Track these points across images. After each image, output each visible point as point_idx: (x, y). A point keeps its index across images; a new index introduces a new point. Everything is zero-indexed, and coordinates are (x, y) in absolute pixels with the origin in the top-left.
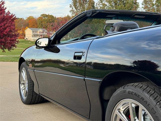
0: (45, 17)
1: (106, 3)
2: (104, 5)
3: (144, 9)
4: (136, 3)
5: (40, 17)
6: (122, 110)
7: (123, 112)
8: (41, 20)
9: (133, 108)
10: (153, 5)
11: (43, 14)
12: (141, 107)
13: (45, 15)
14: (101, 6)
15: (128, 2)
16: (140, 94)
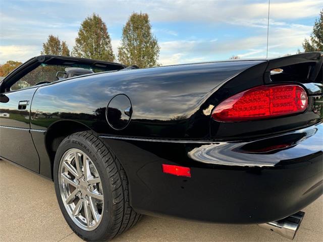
0: (12, 64)
1: (82, 53)
2: (79, 54)
3: (120, 61)
4: (112, 55)
5: (6, 65)
6: (69, 160)
7: (71, 163)
8: (7, 68)
9: (79, 157)
10: (128, 58)
11: (10, 61)
12: (85, 156)
13: (12, 61)
14: (77, 55)
15: (104, 53)
16: (83, 143)
